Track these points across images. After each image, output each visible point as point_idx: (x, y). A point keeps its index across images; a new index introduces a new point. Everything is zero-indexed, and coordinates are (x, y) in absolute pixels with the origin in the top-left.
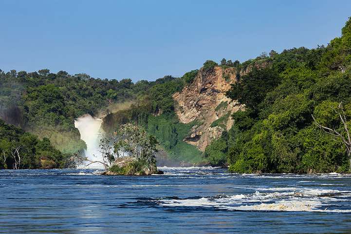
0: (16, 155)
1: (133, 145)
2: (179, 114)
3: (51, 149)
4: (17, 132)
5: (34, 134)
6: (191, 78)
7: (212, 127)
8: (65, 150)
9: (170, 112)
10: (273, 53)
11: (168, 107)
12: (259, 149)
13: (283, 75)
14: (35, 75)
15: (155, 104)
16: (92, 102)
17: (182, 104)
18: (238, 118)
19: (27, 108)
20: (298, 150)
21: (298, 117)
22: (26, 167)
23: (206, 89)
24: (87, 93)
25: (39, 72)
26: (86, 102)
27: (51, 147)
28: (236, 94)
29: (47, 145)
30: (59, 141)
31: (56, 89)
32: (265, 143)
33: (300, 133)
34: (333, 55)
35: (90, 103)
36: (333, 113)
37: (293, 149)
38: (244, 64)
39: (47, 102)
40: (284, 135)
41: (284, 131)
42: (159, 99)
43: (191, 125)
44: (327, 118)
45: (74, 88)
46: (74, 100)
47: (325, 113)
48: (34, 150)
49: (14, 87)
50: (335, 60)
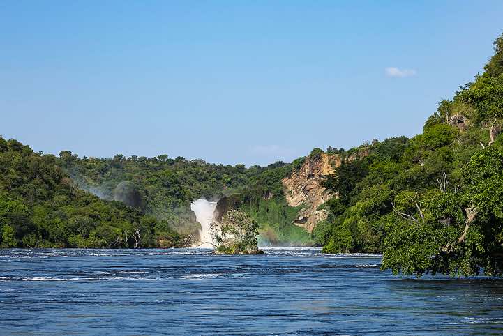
0: (137, 235)
1: (237, 228)
2: (288, 198)
3: (169, 230)
4: (138, 214)
5: (154, 216)
6: (299, 164)
7: (318, 210)
8: (181, 232)
9: (279, 196)
10: (375, 141)
11: (278, 192)
12: (348, 232)
13: (370, 167)
14: (154, 160)
15: (266, 188)
16: (208, 186)
17: (290, 188)
18: (332, 205)
19: (146, 192)
20: (381, 234)
21: (380, 205)
22: (146, 247)
23: (313, 175)
24: (203, 177)
25: (159, 157)
26: (202, 186)
27: (169, 229)
28: (330, 184)
29: (165, 227)
30: (176, 222)
31: (173, 174)
32: (353, 227)
33: (382, 218)
34: (414, 150)
35: (205, 187)
36: (410, 202)
37: (376, 232)
38: (348, 152)
39: (165, 186)
40: (369, 220)
41: (369, 216)
42: (270, 184)
43: (299, 208)
44: (406, 205)
45: (191, 173)
46: (191, 184)
47: (404, 201)
48: (153, 231)
49: (135, 172)
50: (416, 155)
